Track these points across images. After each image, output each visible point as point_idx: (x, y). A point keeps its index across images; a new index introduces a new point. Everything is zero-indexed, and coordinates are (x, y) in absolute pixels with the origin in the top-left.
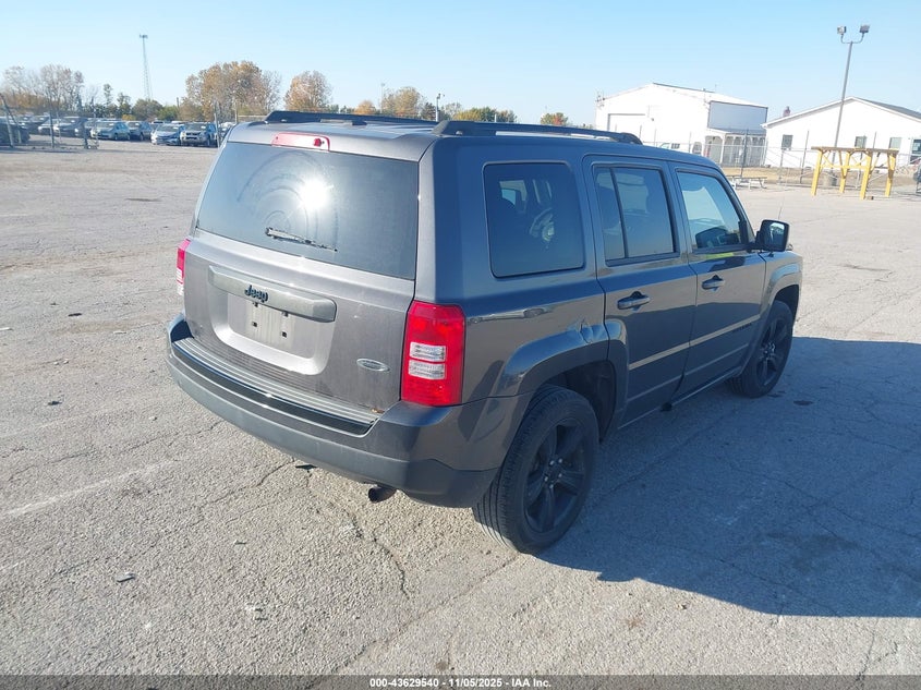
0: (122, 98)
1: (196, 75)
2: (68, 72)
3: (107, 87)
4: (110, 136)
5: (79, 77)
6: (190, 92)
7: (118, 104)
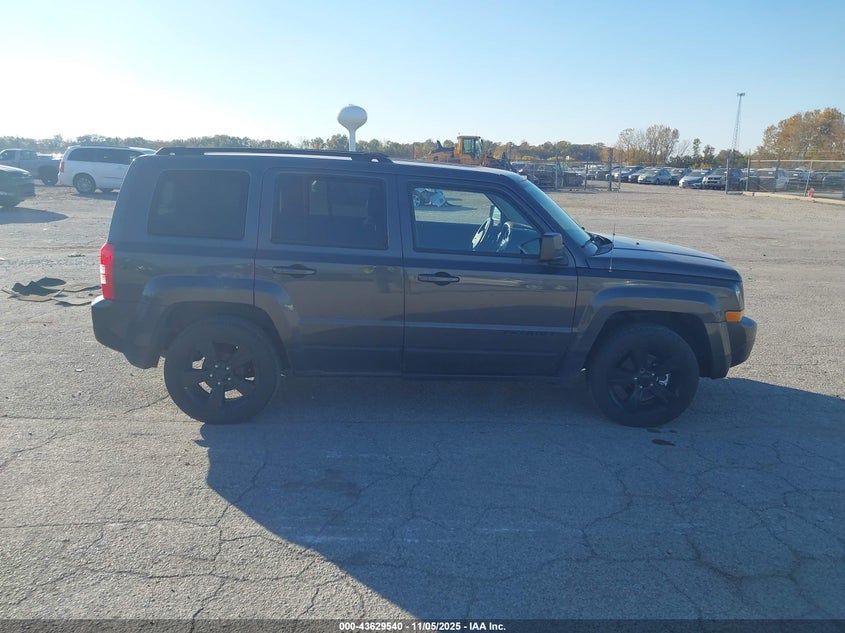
0: (708, 149)
1: (776, 125)
2: (668, 130)
3: (697, 141)
4: (653, 181)
5: (676, 134)
6: (767, 141)
7: (703, 155)
